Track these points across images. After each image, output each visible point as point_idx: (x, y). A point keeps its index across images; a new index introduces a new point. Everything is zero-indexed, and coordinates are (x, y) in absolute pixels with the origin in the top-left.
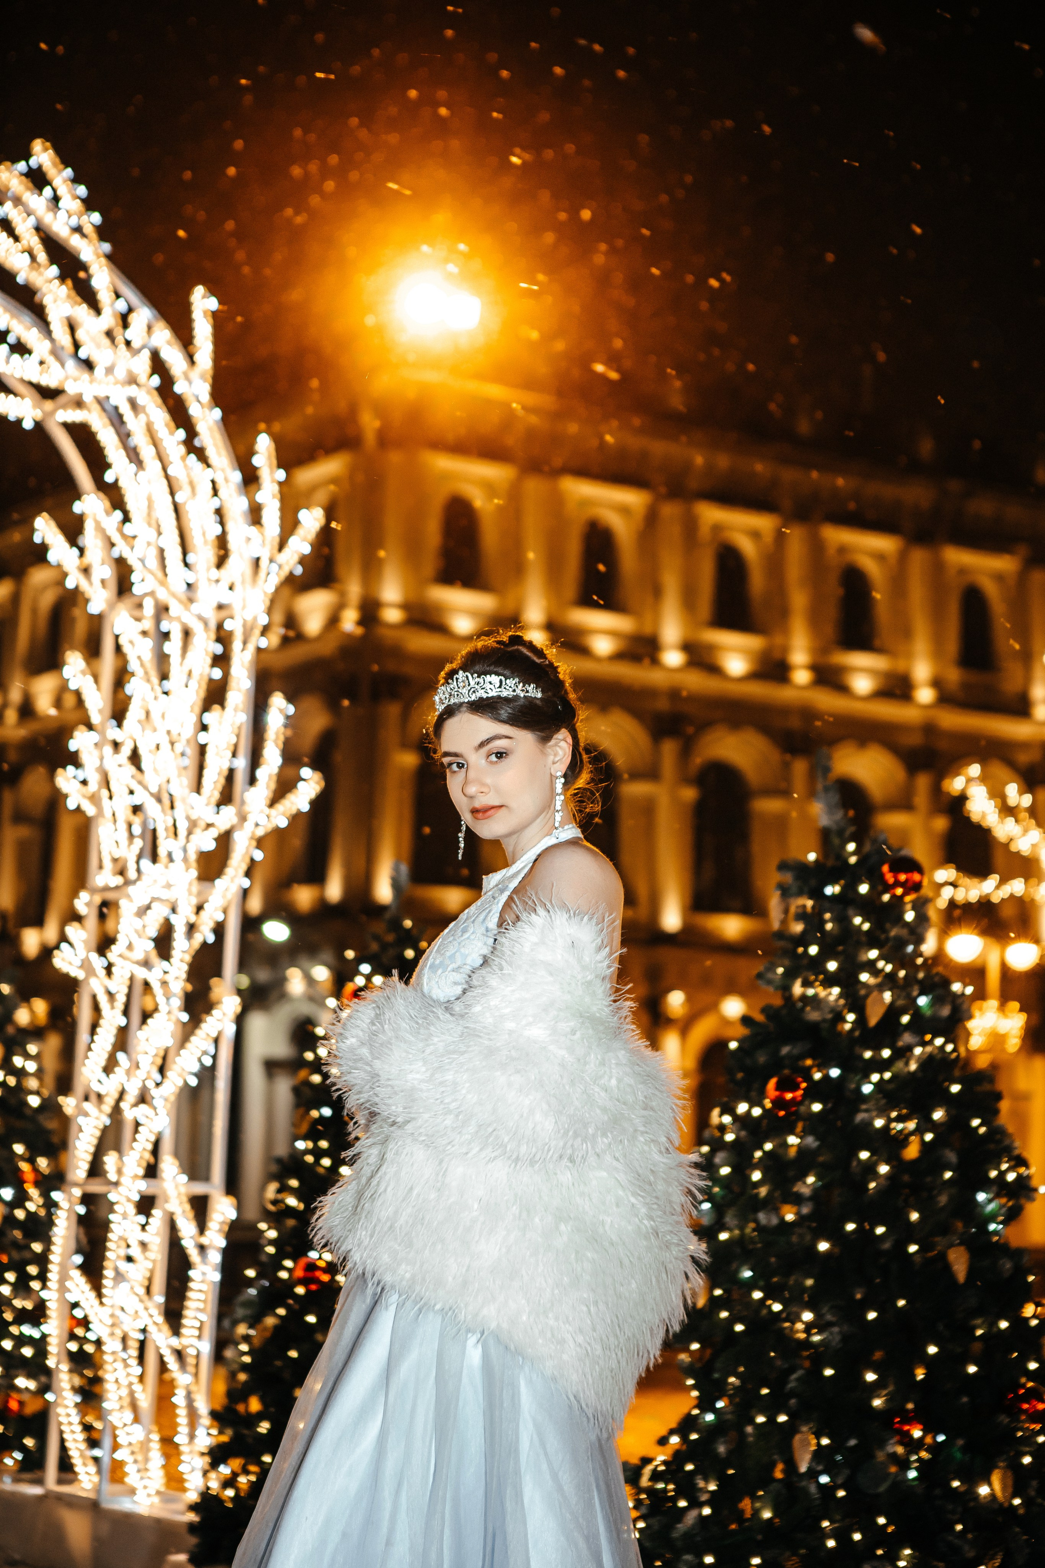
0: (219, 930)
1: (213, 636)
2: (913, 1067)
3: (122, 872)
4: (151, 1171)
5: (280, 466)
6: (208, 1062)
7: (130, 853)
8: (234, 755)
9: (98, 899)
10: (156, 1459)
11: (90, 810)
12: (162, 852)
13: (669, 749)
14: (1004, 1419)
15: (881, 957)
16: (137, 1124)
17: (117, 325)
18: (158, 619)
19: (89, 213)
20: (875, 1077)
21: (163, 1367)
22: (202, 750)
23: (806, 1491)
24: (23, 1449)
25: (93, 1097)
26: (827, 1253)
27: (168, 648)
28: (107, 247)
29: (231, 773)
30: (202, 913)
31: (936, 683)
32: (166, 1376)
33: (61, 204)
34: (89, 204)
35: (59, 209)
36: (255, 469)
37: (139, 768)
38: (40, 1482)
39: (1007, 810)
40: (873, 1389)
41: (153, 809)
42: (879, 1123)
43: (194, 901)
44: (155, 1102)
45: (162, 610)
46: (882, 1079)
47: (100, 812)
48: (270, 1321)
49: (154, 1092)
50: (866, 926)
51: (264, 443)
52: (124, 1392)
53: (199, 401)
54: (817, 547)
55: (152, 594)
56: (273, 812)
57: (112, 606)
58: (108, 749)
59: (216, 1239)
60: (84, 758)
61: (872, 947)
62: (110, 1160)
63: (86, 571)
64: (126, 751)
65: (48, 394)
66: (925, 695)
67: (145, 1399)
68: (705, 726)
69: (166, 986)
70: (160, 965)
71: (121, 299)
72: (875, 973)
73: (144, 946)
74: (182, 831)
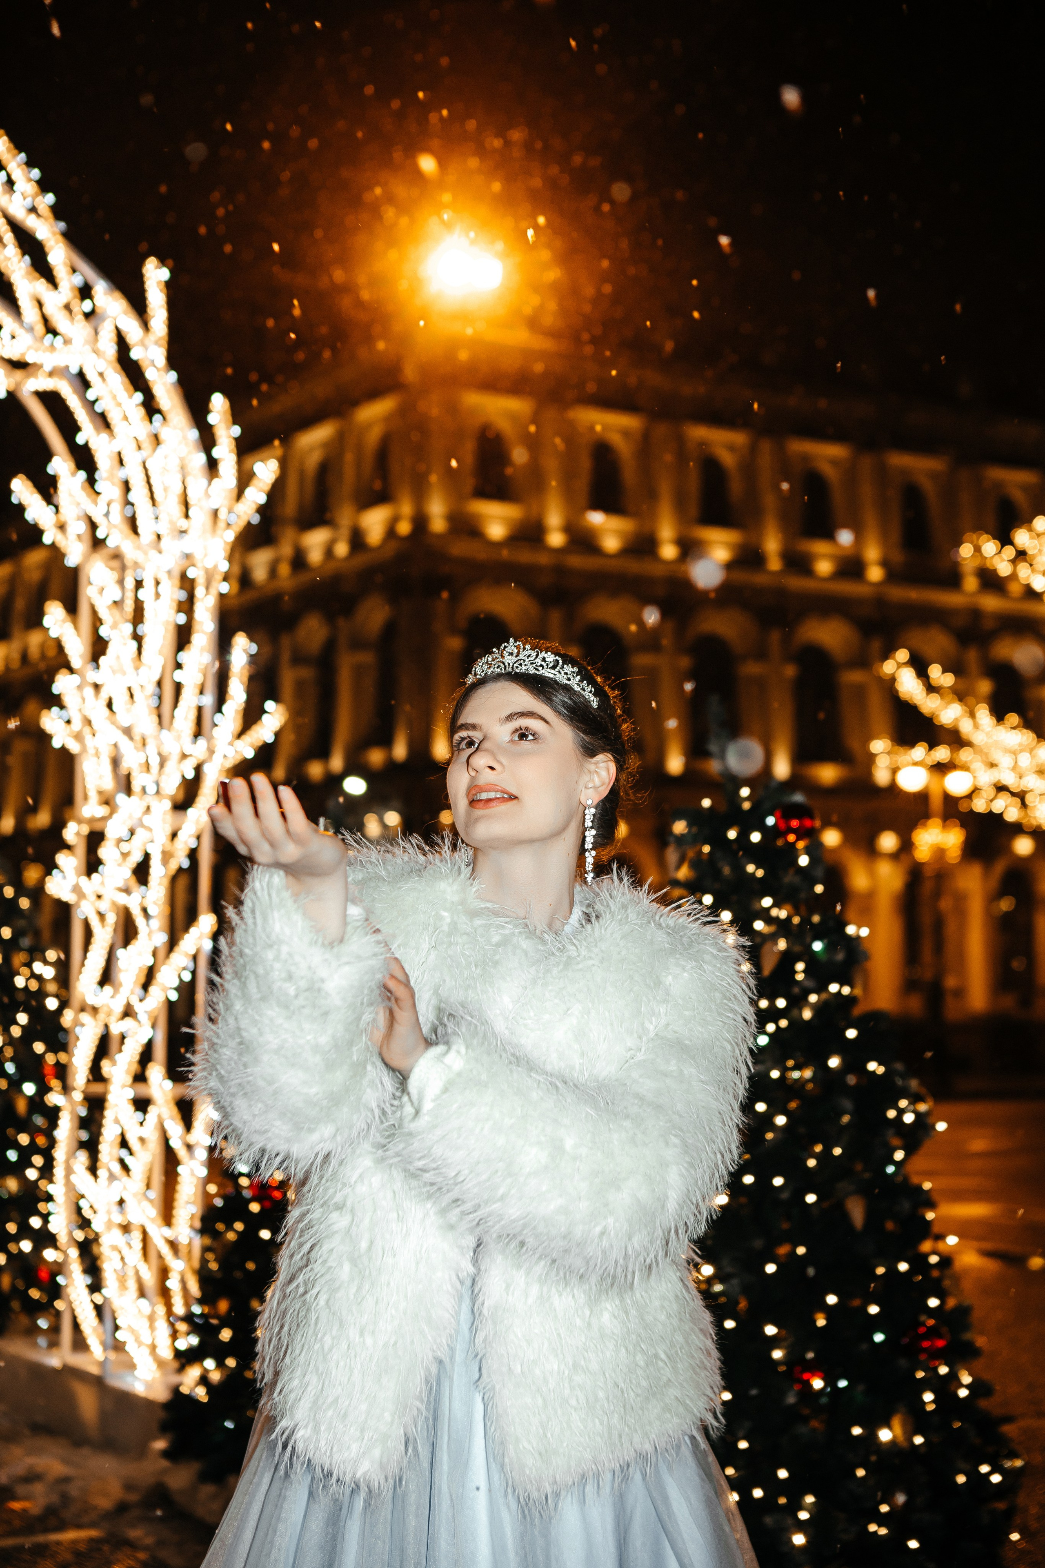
0: (193, 855)
1: (177, 582)
2: (808, 1014)
3: (108, 803)
4: (140, 1078)
5: (235, 422)
6: (187, 977)
8: (201, 693)
9: (85, 830)
11: (74, 748)
12: (136, 786)
13: (668, 626)
15: (775, 904)
16: (123, 1037)
17: (75, 297)
19: (44, 194)
20: (771, 1027)
21: (161, 1256)
22: (178, 687)
25: (89, 1010)
27: (141, 595)
28: (62, 225)
29: (200, 709)
30: (176, 840)
31: (885, 563)
32: (164, 1265)
33: (15, 187)
34: (44, 186)
35: (14, 192)
36: (211, 427)
37: (112, 710)
38: (57, 1351)
40: (773, 1342)
42: (775, 1074)
43: (169, 831)
44: (139, 1016)
46: (778, 1028)
47: (84, 749)
48: (229, 1236)
49: (138, 1007)
50: (760, 874)
51: (218, 402)
53: (155, 366)
54: (782, 455)
56: (240, 744)
57: (87, 558)
58: (89, 691)
59: (201, 1139)
60: (67, 700)
61: (765, 894)
62: (106, 1067)
63: (62, 527)
64: (105, 692)
65: (19, 365)
66: (875, 574)
68: (696, 606)
69: (145, 910)
70: (138, 891)
71: (77, 273)
72: (769, 920)
73: (125, 873)
74: (154, 766)
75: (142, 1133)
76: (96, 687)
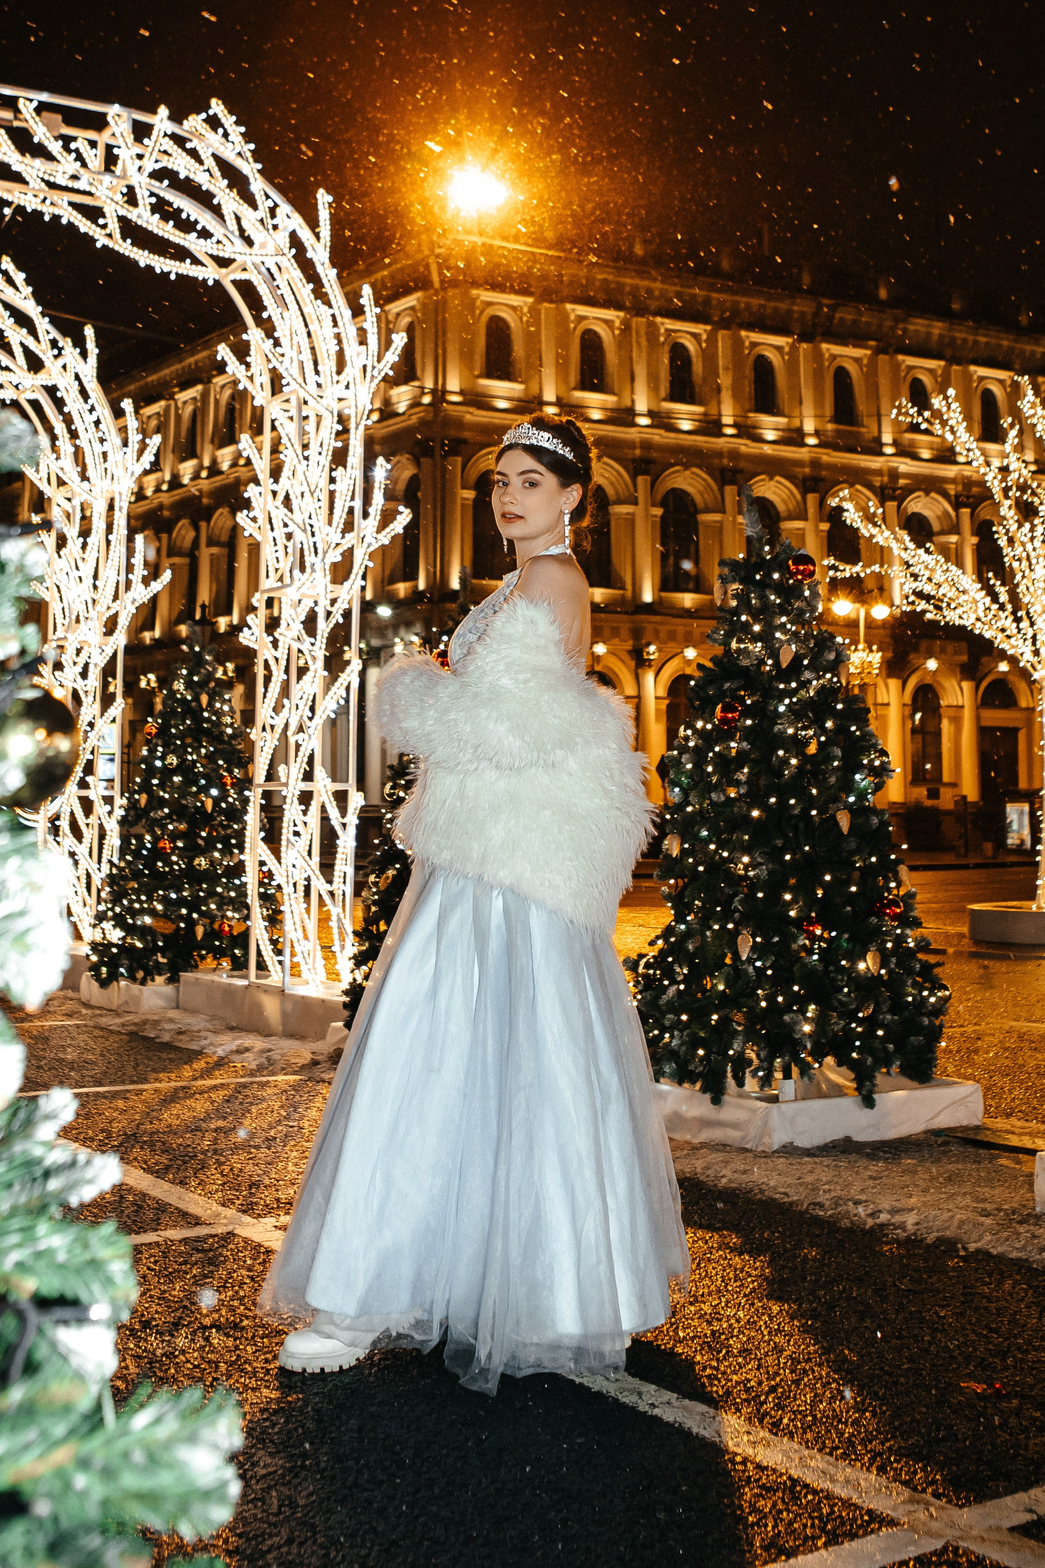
0: (347, 614)
1: (336, 419)
2: (812, 693)
3: (281, 579)
4: (308, 776)
5: (377, 304)
6: (343, 703)
7: (285, 565)
8: (353, 498)
9: (266, 597)
10: (320, 962)
11: (259, 538)
12: (308, 564)
13: (643, 482)
14: (874, 920)
15: (789, 621)
16: (298, 746)
17: (268, 216)
18: (300, 410)
19: (247, 143)
20: (787, 701)
21: (321, 903)
22: (332, 494)
23: (746, 971)
24: (233, 957)
25: (268, 728)
26: (759, 819)
27: (307, 427)
28: (259, 166)
29: (352, 510)
30: (335, 604)
31: (819, 432)
32: (324, 909)
33: (229, 139)
34: (247, 138)
35: (228, 142)
36: (361, 307)
37: (290, 509)
38: (246, 977)
39: (870, 518)
40: (790, 905)
41: (299, 536)
42: (790, 731)
43: (330, 597)
44: (309, 731)
45: (303, 403)
46: (791, 702)
47: (266, 539)
48: (391, 873)
49: (308, 724)
50: (778, 601)
51: (367, 290)
52: (297, 919)
53: (322, 263)
54: (738, 343)
55: (296, 392)
56: (379, 536)
57: (269, 401)
58: (270, 496)
59: (352, 819)
60: (254, 504)
61: (782, 615)
62: (282, 769)
63: (251, 378)
64: (281, 497)
65: (223, 262)
66: (812, 441)
67: (312, 925)
68: (666, 466)
69: (313, 653)
70: (309, 640)
71: (270, 199)
72: (786, 632)
73: (298, 628)
74: (320, 551)
75: (306, 819)
76: (274, 493)
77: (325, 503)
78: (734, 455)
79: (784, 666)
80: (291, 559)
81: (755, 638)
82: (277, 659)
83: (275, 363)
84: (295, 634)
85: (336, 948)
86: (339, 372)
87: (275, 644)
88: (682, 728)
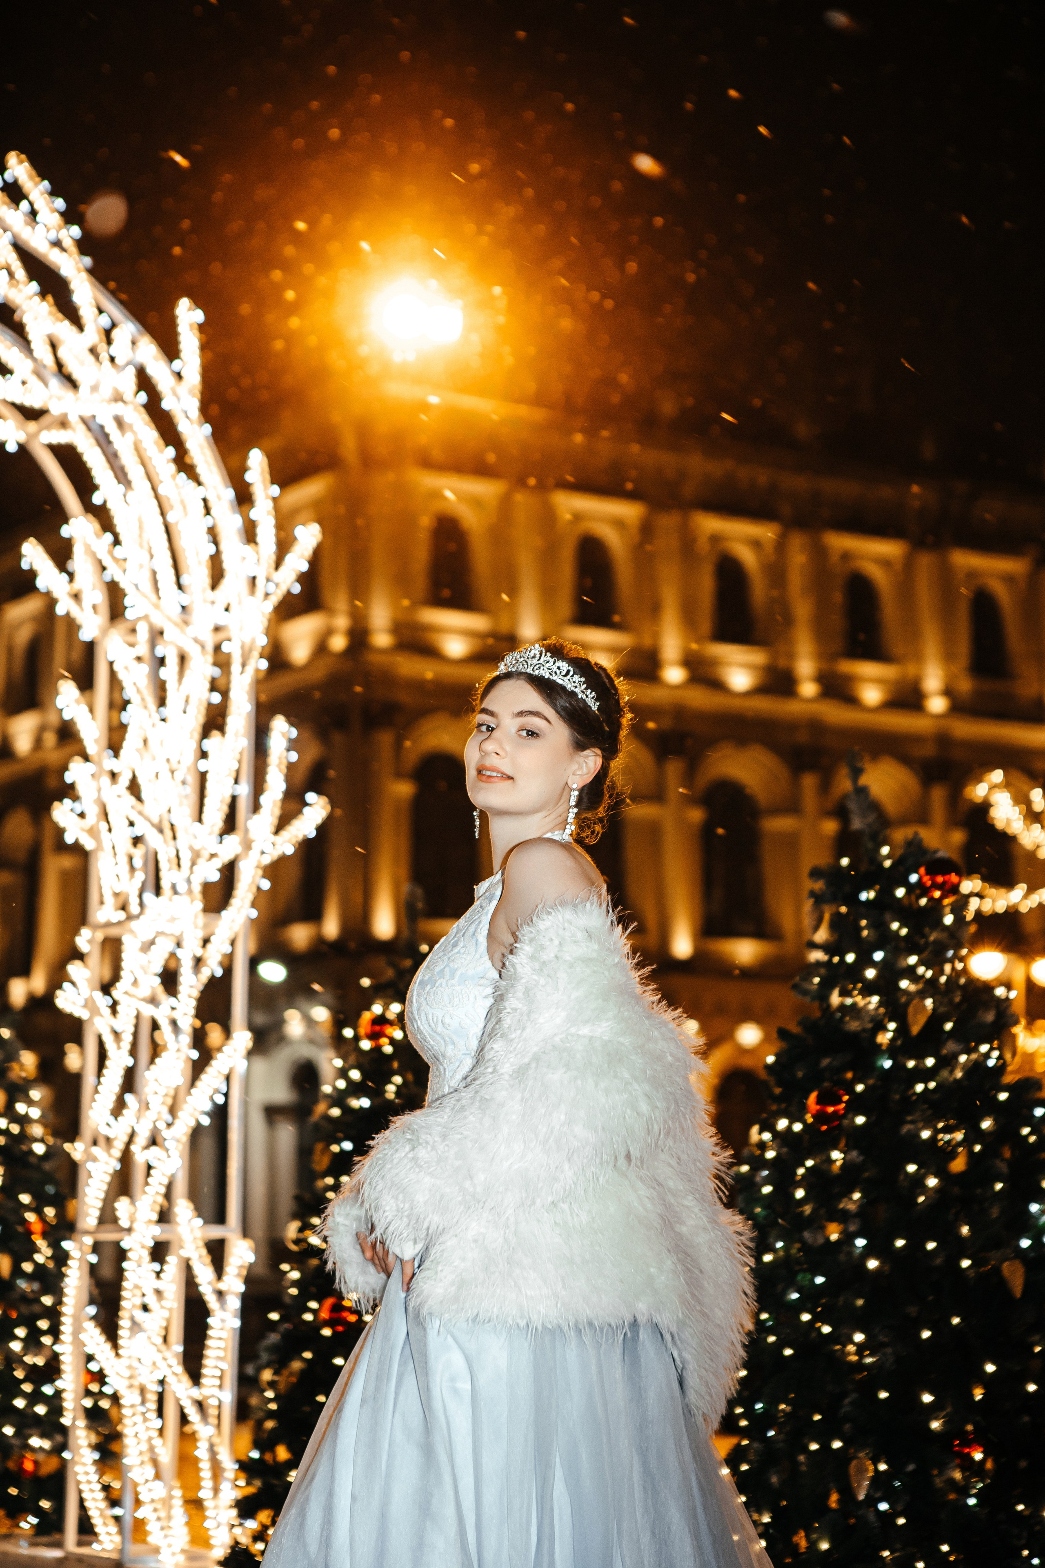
0: (227, 962)
1: (210, 659)
2: (959, 1074)
3: (124, 908)
4: (164, 1217)
5: (273, 481)
6: (220, 1100)
7: (131, 886)
8: (236, 781)
9: (100, 936)
10: (179, 1516)
11: (88, 844)
12: (165, 884)
13: (674, 769)
15: (921, 962)
16: (149, 1167)
17: (101, 341)
18: (153, 645)
19: (68, 226)
21: (184, 1419)
22: (203, 777)
23: (865, 1520)
24: (39, 1512)
25: (102, 1142)
26: (877, 1270)
27: (163, 673)
28: (88, 261)
29: (234, 798)
30: (209, 946)
31: (948, 692)
32: (188, 1429)
33: (38, 218)
34: (68, 218)
35: (37, 223)
36: (248, 485)
37: (139, 798)
38: (59, 1545)
39: (1033, 816)
40: (931, 1411)
41: (154, 840)
42: (926, 1134)
43: (201, 934)
44: (167, 1144)
45: (157, 634)
46: (926, 1088)
47: (100, 847)
48: (296, 1365)
49: (165, 1133)
50: (904, 932)
51: (256, 459)
52: (144, 1447)
53: (187, 417)
54: (819, 553)
55: (146, 618)
56: (278, 839)
57: (104, 632)
58: (106, 780)
59: (234, 1284)
60: (81, 789)
61: (910, 952)
62: (122, 1206)
63: (76, 597)
64: (124, 781)
65: (31, 414)
66: (937, 704)
67: (166, 1454)
68: (711, 742)
69: (174, 1023)
70: (167, 1001)
71: (104, 314)
72: (916, 979)
73: (150, 983)
74: (186, 862)
75: (159, 1285)
76: (113, 775)
77: (191, 791)
78: (816, 726)
79: (915, 1029)
80: (140, 876)
81: (869, 989)
82: (116, 1034)
83: (113, 572)
84: (147, 993)
85: (205, 1494)
86: (214, 586)
87: (114, 1008)
88: (755, 1129)
